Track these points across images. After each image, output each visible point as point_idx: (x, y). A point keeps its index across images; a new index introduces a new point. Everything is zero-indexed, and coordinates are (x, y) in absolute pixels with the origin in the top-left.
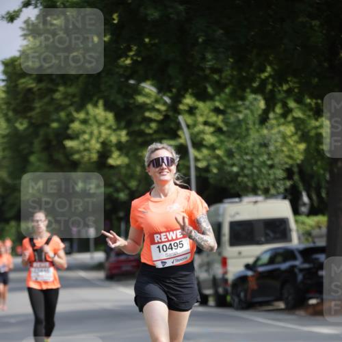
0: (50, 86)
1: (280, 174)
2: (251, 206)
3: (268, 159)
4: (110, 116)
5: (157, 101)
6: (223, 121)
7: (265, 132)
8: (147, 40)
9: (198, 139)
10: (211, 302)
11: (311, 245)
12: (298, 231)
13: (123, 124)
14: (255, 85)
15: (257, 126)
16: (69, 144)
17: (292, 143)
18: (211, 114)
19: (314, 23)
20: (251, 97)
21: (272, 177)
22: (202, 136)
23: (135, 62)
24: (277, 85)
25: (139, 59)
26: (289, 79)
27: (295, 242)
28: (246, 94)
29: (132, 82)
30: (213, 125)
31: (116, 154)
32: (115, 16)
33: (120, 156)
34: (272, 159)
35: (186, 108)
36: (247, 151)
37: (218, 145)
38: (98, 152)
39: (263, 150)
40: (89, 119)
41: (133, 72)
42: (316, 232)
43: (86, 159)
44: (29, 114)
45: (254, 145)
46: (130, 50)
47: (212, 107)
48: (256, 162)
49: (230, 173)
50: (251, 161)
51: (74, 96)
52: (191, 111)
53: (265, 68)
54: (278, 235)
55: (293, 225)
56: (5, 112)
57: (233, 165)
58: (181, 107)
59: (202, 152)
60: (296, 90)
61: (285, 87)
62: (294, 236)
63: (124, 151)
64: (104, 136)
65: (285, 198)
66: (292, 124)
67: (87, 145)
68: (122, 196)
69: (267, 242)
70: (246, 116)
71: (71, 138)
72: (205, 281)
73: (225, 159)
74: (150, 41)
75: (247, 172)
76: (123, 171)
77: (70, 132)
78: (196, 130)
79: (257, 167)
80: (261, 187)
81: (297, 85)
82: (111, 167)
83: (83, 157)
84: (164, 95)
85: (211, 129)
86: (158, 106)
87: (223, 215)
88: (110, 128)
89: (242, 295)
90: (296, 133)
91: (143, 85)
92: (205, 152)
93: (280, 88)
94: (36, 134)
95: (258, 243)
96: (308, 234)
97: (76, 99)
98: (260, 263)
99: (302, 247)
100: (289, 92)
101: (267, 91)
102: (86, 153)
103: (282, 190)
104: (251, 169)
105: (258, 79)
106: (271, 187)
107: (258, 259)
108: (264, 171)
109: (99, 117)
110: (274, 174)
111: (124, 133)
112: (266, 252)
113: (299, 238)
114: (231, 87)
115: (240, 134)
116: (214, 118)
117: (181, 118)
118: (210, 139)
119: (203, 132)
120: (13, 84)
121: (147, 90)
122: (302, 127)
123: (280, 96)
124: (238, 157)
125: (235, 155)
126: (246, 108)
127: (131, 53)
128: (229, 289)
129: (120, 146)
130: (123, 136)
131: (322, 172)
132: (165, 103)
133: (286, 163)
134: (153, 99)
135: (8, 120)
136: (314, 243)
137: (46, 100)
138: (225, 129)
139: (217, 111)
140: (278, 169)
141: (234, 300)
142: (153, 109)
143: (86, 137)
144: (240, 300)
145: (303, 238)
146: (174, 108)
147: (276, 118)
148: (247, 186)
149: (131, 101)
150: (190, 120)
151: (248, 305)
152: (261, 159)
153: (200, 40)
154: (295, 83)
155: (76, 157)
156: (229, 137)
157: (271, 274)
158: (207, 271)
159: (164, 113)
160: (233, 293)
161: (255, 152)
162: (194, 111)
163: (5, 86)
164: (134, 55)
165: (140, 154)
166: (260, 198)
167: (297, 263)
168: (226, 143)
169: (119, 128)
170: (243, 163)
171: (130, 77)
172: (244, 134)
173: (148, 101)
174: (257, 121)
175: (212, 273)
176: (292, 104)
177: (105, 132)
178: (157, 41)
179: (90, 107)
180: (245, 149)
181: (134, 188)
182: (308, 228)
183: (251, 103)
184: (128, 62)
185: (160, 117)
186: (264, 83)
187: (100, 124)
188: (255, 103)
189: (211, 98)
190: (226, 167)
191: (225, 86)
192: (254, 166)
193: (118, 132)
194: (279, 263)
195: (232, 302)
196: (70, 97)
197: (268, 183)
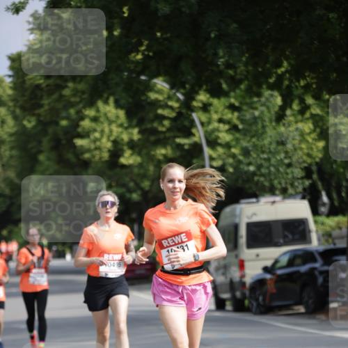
0: (59, 82)
1: (298, 172)
2: (269, 207)
3: (285, 158)
4: (122, 113)
5: (169, 98)
6: (238, 118)
7: (282, 129)
8: (159, 34)
9: (213, 136)
10: (229, 306)
11: (332, 246)
12: (317, 231)
13: (135, 122)
14: (272, 80)
15: (274, 124)
16: (79, 142)
17: (310, 140)
18: (226, 111)
19: (331, 15)
20: (267, 93)
21: (290, 176)
22: (216, 133)
23: (146, 57)
24: (294, 80)
25: (151, 54)
26: (307, 74)
27: (315, 244)
28: (263, 91)
29: (143, 78)
30: (228, 122)
31: (128, 153)
32: (125, 9)
33: (132, 155)
34: (290, 157)
35: (200, 105)
36: (263, 149)
37: (234, 143)
38: (109, 151)
39: (280, 147)
40: (100, 117)
41: (144, 67)
42: (336, 233)
43: (97, 158)
44: (37, 112)
45: (271, 143)
46: (141, 45)
47: (227, 104)
48: (273, 161)
49: (246, 172)
50: (268, 160)
51: (83, 93)
52: (206, 108)
53: (282, 63)
54: (297, 237)
55: (312, 226)
56: (12, 109)
57: (250, 164)
58: (195, 104)
59: (217, 150)
60: (314, 86)
61: (302, 83)
62: (314, 237)
63: (137, 150)
64: (115, 134)
65: (303, 198)
66: (311, 121)
67: (98, 143)
68: (135, 196)
69: (286, 244)
70: (262, 112)
71: (81, 136)
72: (222, 284)
73: (241, 158)
74: (162, 35)
75: (264, 171)
76: (136, 170)
77: (80, 130)
78: (211, 127)
79: (274, 166)
80: (279, 186)
81: (315, 81)
82: (123, 166)
83: (94, 156)
84: (178, 91)
85: (227, 127)
86: (170, 103)
87: (240, 216)
88: (121, 125)
89: (261, 298)
90: (314, 131)
91: (155, 81)
92: (220, 150)
93: (297, 84)
94: (45, 132)
95: (277, 245)
96: (328, 235)
97: (85, 96)
98: (279, 265)
99: (322, 248)
100: (307, 88)
101: (284, 86)
102: (97, 152)
103: (300, 189)
104: (268, 168)
105: (274, 75)
106: (289, 187)
107: (276, 261)
108: (281, 169)
109: (109, 115)
110: (292, 173)
111: (136, 131)
112: (285, 254)
113: (319, 240)
114: (246, 82)
115: (256, 131)
116: (228, 115)
117: (194, 115)
118: (225, 137)
119: (218, 130)
120: (20, 80)
121: (159, 86)
122: (320, 124)
123: (297, 92)
124: (255, 156)
125: (252, 153)
126: (262, 105)
127: (143, 48)
128: (247, 293)
129: (132, 145)
130: (135, 134)
131: (342, 170)
132: (178, 100)
133: (304, 162)
134: (166, 96)
135: (15, 118)
136: (334, 244)
137: (55, 96)
138: (241, 127)
139: (232, 108)
140: (296, 167)
141: (253, 305)
142: (166, 106)
143: (97, 135)
144: (259, 305)
145: (323, 240)
146: (187, 105)
147: (293, 115)
148: (264, 186)
149: (143, 98)
150: (204, 118)
151: (267, 309)
152: (278, 158)
153: (213, 35)
154: (312, 78)
155: (87, 156)
156: (245, 135)
157: (290, 277)
158: (224, 274)
159: (177, 110)
160: (250, 297)
161: (272, 150)
162: (208, 108)
163: (11, 82)
164: (144, 50)
165: (153, 153)
166: (278, 199)
167: (317, 265)
168: (242, 141)
169: (130, 126)
170: (259, 162)
171: (142, 73)
172: (260, 132)
173: (161, 98)
174: (274, 118)
175: (229, 276)
176: (310, 100)
177: (116, 130)
178: (169, 35)
179: (100, 104)
180: (262, 147)
181: (147, 188)
182: (328, 229)
183: (267, 99)
184: (139, 57)
185: (173, 115)
186: (280, 78)
187: (110, 122)
188: (272, 99)
189: (226, 94)
190: (242, 166)
191: (240, 82)
192: (271, 165)
193: (130, 130)
194: (298, 265)
195: (250, 306)
196: (79, 94)
197: (286, 183)
